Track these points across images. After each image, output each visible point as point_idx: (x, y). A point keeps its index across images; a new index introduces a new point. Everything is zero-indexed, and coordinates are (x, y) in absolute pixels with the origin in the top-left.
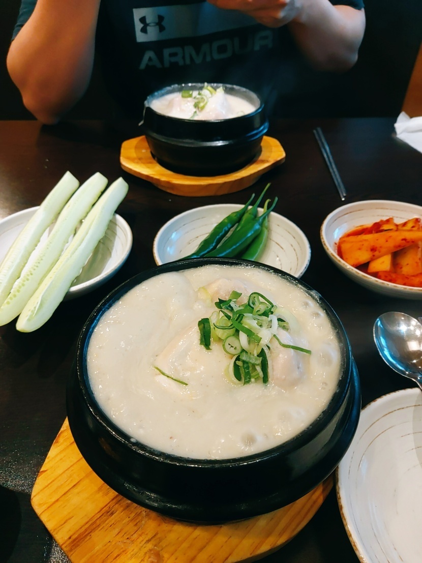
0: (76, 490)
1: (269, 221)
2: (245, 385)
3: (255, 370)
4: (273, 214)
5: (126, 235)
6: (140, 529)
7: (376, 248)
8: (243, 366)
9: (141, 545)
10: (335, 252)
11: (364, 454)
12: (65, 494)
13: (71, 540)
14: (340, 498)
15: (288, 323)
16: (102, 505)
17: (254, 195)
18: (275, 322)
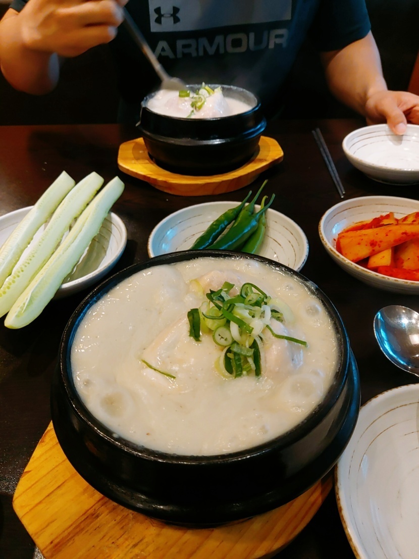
0: (59, 492)
1: (266, 218)
2: (237, 378)
3: (247, 362)
4: (270, 210)
5: (121, 233)
6: (127, 532)
7: (376, 242)
8: (235, 358)
9: (127, 550)
10: (334, 247)
11: (365, 454)
12: (48, 496)
13: (53, 544)
14: (339, 499)
15: (282, 314)
16: (87, 507)
17: (251, 192)
18: (268, 313)
